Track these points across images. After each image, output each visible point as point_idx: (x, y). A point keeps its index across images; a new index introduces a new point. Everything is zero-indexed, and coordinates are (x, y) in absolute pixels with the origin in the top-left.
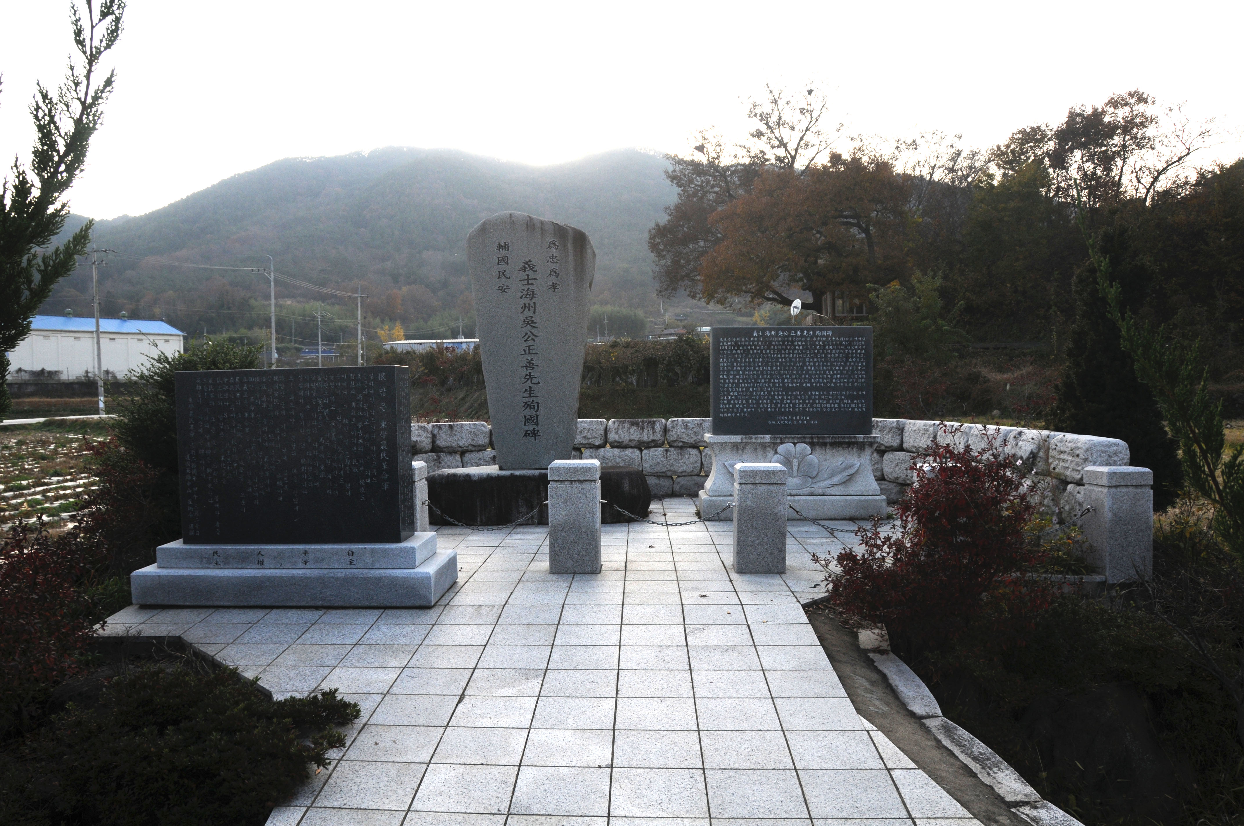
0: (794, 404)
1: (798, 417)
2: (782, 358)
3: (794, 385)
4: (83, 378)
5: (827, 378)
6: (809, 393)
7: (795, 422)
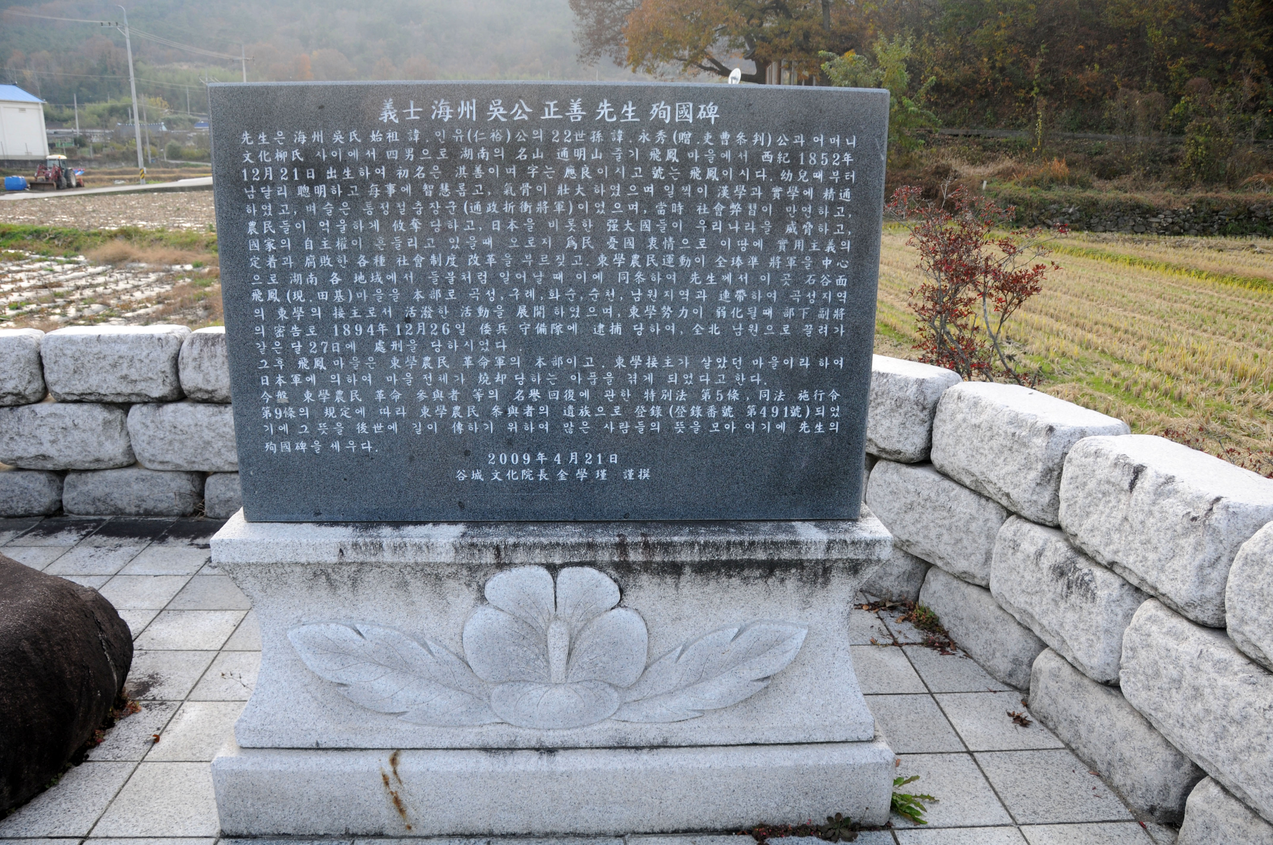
0: (557, 407)
1: (574, 457)
2: (504, 218)
3: (557, 328)
5: (693, 303)
6: (620, 362)
7: (562, 475)
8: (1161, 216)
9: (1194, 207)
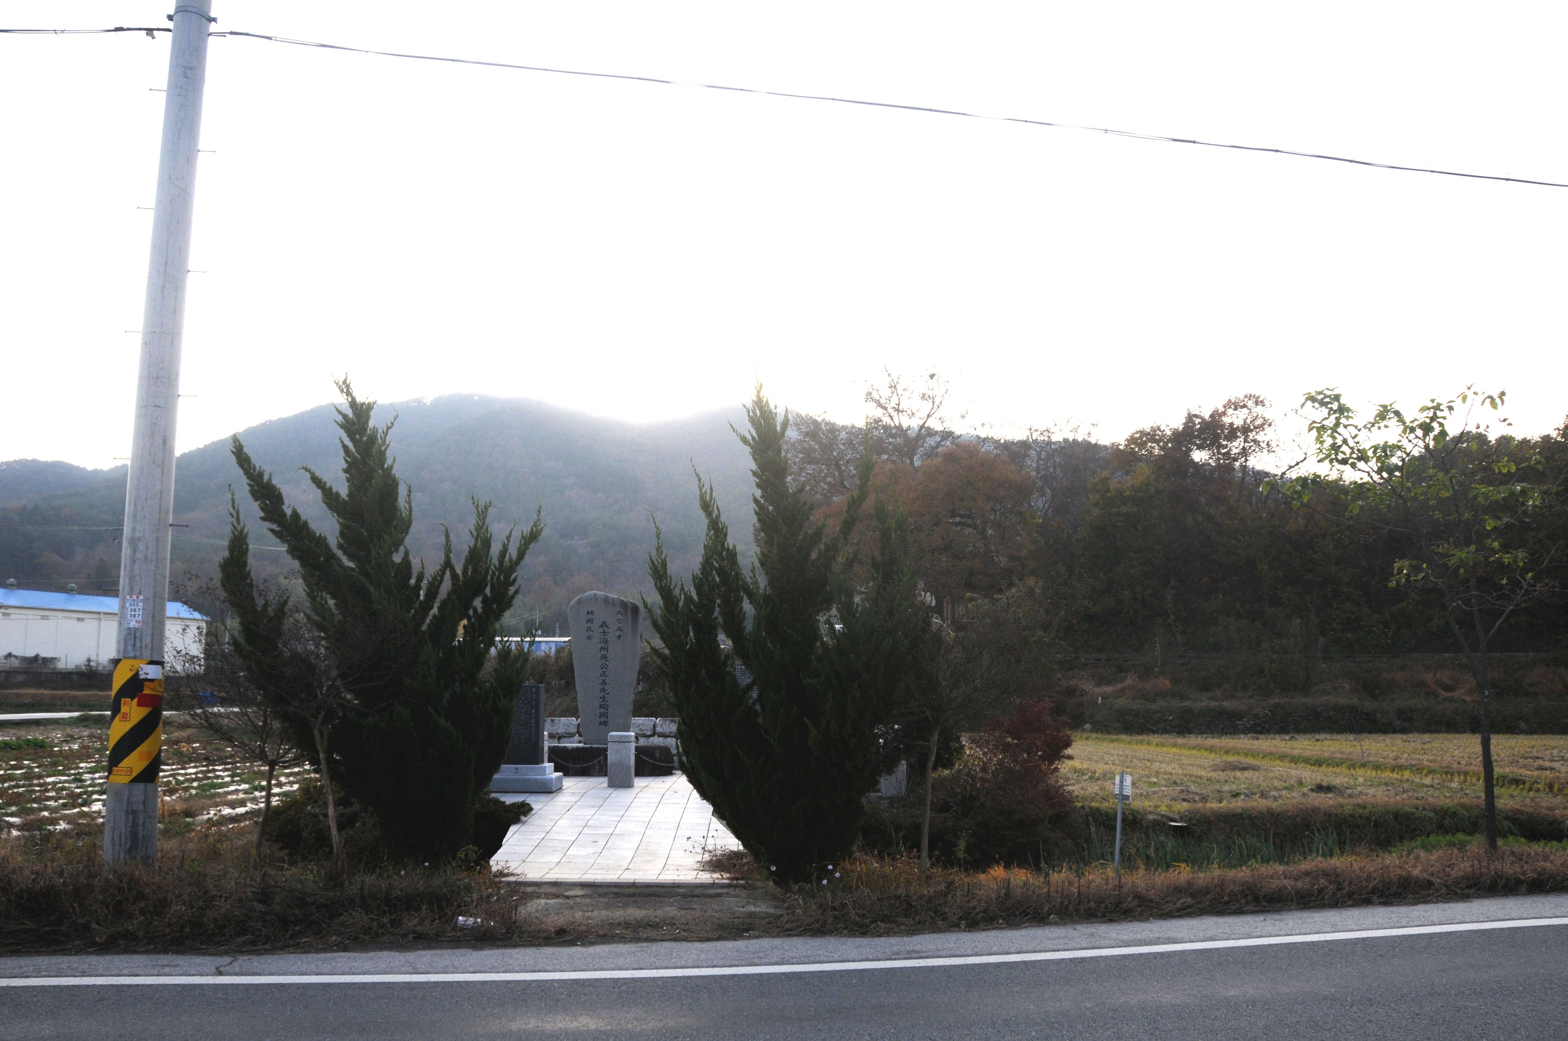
4: (83, 668)
8: (1245, 719)
9: (1271, 711)
